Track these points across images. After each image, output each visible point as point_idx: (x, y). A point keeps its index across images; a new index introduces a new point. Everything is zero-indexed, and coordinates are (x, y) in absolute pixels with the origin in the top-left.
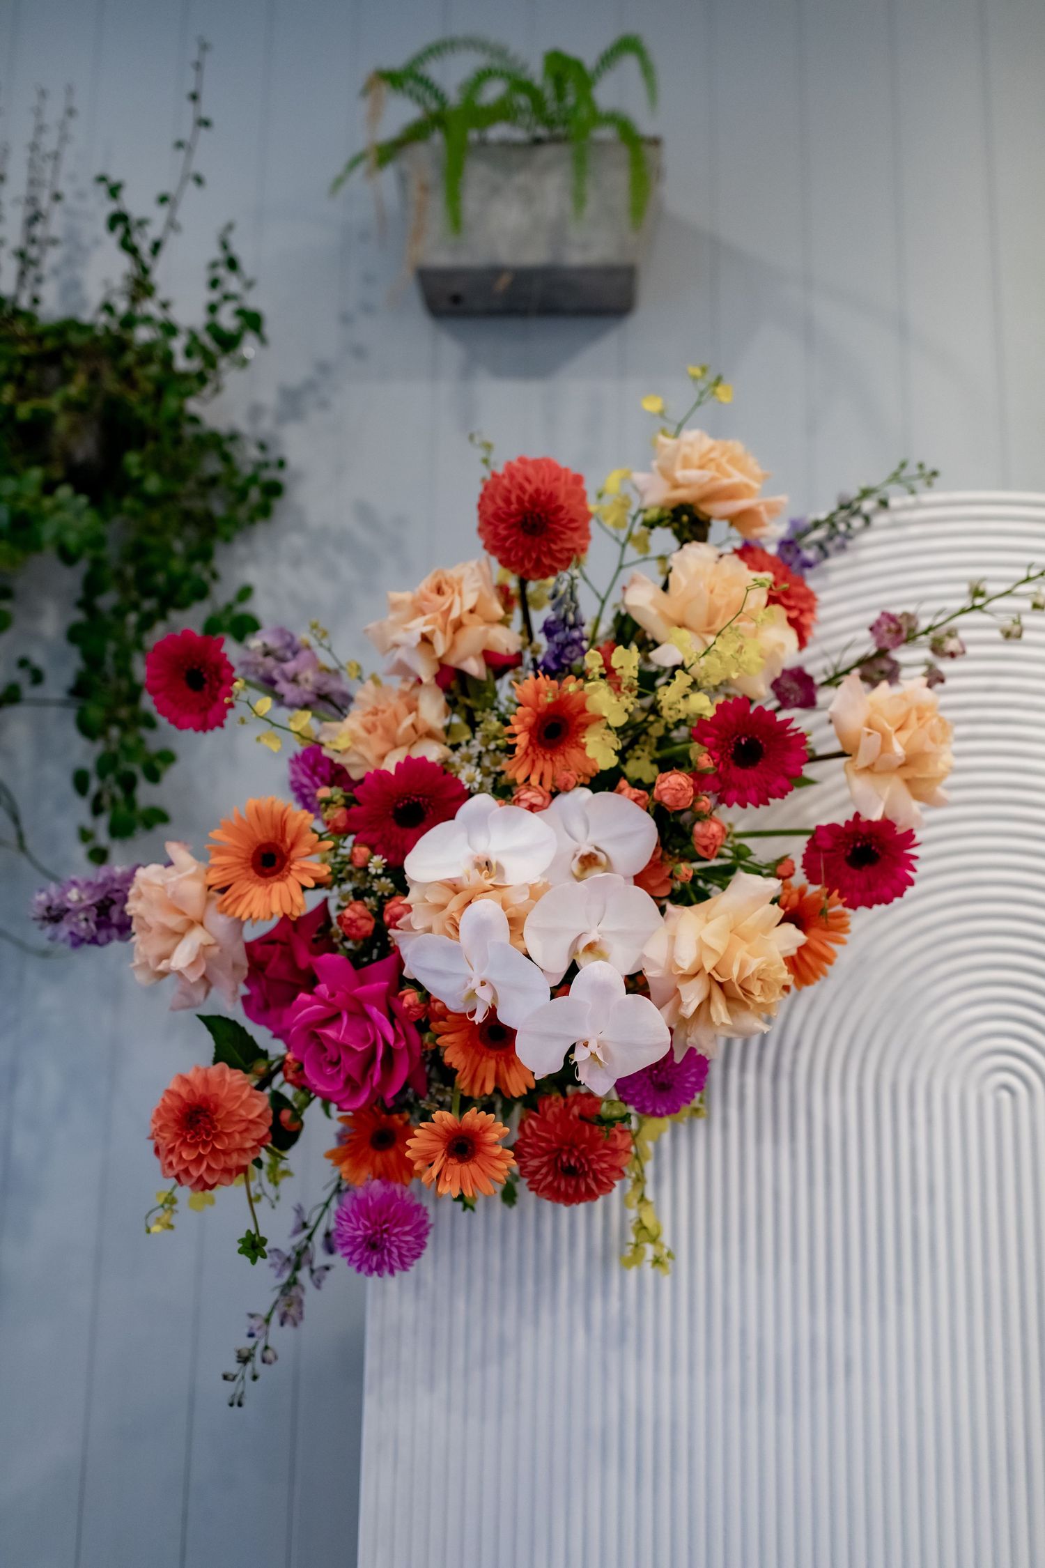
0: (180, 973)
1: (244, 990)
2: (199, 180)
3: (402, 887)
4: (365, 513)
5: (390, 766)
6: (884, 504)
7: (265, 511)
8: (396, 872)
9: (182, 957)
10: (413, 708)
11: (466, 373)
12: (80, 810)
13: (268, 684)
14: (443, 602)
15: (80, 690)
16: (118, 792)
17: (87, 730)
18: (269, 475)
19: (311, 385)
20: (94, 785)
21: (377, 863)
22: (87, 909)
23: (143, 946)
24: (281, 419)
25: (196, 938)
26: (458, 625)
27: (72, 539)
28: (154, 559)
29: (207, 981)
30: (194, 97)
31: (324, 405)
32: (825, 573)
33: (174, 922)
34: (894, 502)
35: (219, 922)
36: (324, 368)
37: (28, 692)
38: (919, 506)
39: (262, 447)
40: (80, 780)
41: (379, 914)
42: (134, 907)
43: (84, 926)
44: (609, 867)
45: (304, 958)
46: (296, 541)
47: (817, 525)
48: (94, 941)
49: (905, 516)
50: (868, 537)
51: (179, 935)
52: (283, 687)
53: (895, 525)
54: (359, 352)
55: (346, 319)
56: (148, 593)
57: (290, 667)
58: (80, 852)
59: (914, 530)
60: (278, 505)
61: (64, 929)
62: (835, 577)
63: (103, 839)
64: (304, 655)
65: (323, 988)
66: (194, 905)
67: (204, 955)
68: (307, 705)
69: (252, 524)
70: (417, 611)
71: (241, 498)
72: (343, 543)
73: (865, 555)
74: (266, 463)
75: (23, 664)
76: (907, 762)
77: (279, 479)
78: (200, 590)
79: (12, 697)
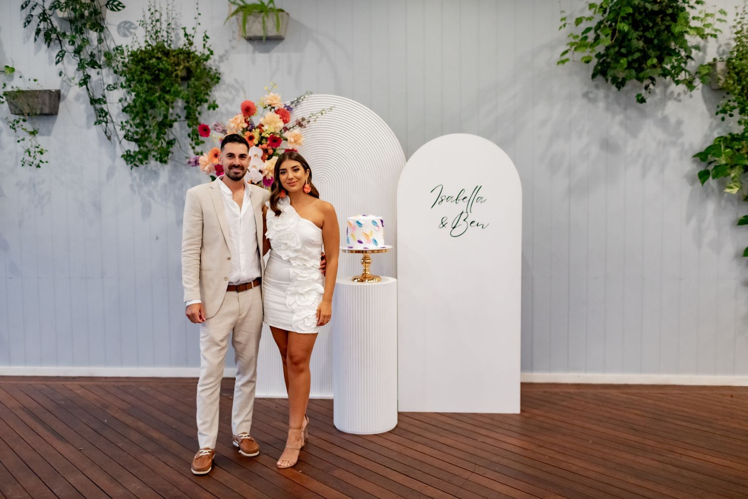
0: (206, 170)
1: (216, 172)
2: (199, 24)
4: (236, 80)
6: (305, 98)
7: (217, 82)
9: (206, 168)
11: (254, 52)
12: (190, 140)
13: (215, 130)
14: (237, 121)
15: (187, 118)
16: (196, 137)
17: (189, 126)
18: (217, 75)
19: (224, 55)
20: (191, 136)
22: (194, 162)
23: (200, 167)
24: (219, 62)
25: (208, 166)
26: (238, 124)
27: (184, 97)
28: (198, 95)
29: (210, 171)
30: (197, 4)
31: (227, 59)
32: (297, 108)
33: (205, 164)
35: (211, 164)
36: (227, 51)
37: (178, 119)
38: (311, 97)
39: (216, 70)
40: (189, 135)
42: (200, 162)
43: (194, 164)
44: (258, 157)
46: (224, 86)
47: (295, 101)
48: (195, 166)
49: (308, 99)
50: (303, 102)
51: (205, 165)
52: (217, 130)
53: (307, 100)
54: (233, 48)
55: (230, 41)
56: (197, 101)
57: (218, 127)
58: (190, 147)
59: (310, 101)
60: (220, 81)
61: (191, 164)
62: (298, 108)
63: (194, 145)
64: (220, 126)
66: (207, 162)
67: (209, 168)
68: (221, 132)
69: (215, 84)
70: (233, 122)
71: (213, 79)
72: (233, 87)
73: (303, 105)
74: (217, 73)
75: (177, 115)
76: (295, 141)
77: (219, 76)
78: (206, 101)
79: (176, 120)
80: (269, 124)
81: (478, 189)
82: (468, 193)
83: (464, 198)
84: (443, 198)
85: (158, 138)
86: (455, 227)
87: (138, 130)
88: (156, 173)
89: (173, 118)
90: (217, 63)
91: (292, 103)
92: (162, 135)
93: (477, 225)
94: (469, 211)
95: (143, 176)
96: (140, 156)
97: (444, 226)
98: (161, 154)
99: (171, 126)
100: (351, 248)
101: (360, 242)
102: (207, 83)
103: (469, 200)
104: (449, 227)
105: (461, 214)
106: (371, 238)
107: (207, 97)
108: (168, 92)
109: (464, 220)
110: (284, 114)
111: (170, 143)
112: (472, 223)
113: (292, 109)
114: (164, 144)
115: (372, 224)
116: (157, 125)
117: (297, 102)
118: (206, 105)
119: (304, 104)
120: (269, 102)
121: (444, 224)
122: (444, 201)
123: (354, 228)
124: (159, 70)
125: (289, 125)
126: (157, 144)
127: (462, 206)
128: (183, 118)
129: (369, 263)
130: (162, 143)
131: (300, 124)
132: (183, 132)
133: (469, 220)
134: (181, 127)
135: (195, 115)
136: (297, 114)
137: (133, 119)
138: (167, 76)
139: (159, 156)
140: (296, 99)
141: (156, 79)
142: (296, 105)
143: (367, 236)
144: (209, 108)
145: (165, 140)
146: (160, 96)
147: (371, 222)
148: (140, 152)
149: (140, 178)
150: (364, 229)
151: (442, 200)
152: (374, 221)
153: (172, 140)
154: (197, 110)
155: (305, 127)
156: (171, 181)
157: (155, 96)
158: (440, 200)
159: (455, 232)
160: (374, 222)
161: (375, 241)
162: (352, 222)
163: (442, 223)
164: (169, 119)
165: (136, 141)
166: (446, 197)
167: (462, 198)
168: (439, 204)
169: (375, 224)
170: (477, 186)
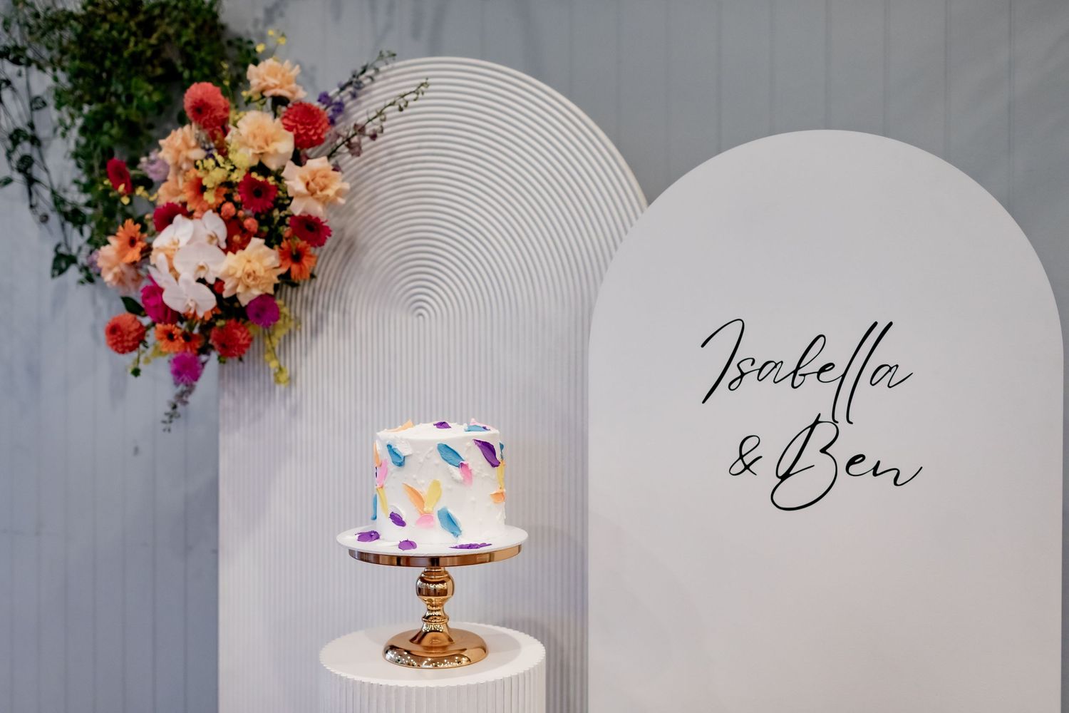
9: (110, 277)
25: (115, 270)
29: (120, 285)
34: (382, 68)
35: (121, 264)
47: (349, 82)
53: (385, 78)
59: (392, 80)
67: (116, 275)
76: (314, 192)
81: (877, 333)
83: (823, 370)
84: (746, 367)
86: (787, 475)
91: (342, 88)
93: (875, 474)
94: (841, 416)
97: (747, 467)
103: (844, 376)
104: (765, 472)
105: (812, 427)
106: (433, 508)
109: (823, 451)
112: (852, 462)
115: (437, 459)
117: (356, 86)
120: (256, 83)
121: (748, 460)
122: (750, 379)
123: (378, 471)
127: (816, 397)
129: (444, 592)
133: (842, 452)
140: (351, 76)
143: (417, 497)
147: (434, 448)
150: (409, 476)
151: (743, 374)
152: (447, 446)
158: (733, 372)
159: (791, 493)
160: (448, 452)
161: (451, 520)
162: (379, 448)
163: (741, 457)
166: (758, 365)
167: (816, 366)
168: (732, 387)
169: (450, 455)
170: (875, 324)
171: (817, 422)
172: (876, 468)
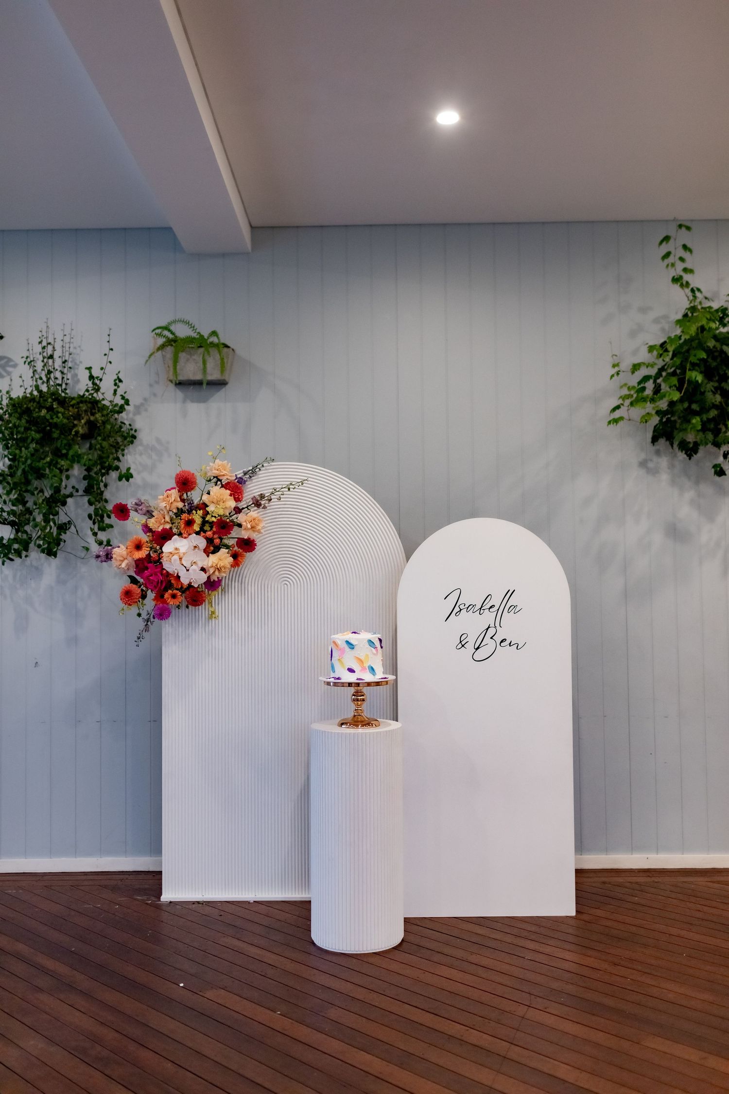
0: (123, 568)
1: (135, 570)
2: (110, 362)
3: (162, 552)
5: (160, 530)
6: (263, 467)
7: (132, 442)
8: (161, 548)
9: (124, 565)
10: (164, 518)
11: (184, 401)
12: (90, 522)
13: (136, 511)
14: (168, 499)
15: (87, 491)
16: (100, 519)
17: (90, 503)
18: (133, 432)
19: (142, 404)
20: (93, 517)
21: (158, 547)
22: (104, 556)
23: (114, 562)
24: (135, 414)
25: (126, 562)
26: (171, 503)
27: (86, 463)
28: (105, 460)
29: (128, 569)
30: (109, 335)
31: (146, 410)
32: (252, 480)
33: (122, 559)
34: (264, 465)
35: (130, 559)
36: (145, 400)
37: (75, 494)
38: (271, 465)
39: (130, 425)
40: (90, 517)
41: (159, 556)
42: (114, 556)
43: (103, 559)
44: (199, 549)
45: (146, 564)
46: (140, 448)
47: (249, 471)
48: (105, 561)
49: (268, 468)
50: (261, 472)
51: (123, 561)
52: (139, 511)
53: (266, 470)
54: (155, 395)
55: (151, 385)
56: (103, 468)
57: (140, 507)
58: (90, 533)
60: (135, 441)
61: (100, 559)
62: (254, 481)
63: (96, 530)
64: (143, 505)
65: (149, 570)
66: (125, 556)
67: (127, 564)
68: (144, 514)
69: (129, 445)
70: (164, 500)
71: (125, 438)
72: (153, 449)
73: (260, 476)
74: (132, 429)
75: (73, 487)
76: (252, 527)
77: (135, 434)
78: (117, 468)
79: (71, 495)
80: (217, 503)
81: (510, 594)
82: (496, 601)
83: (491, 607)
84: (462, 607)
85: (47, 520)
86: (478, 648)
87: (14, 508)
88: (38, 571)
89: (67, 492)
90: (131, 415)
91: (245, 474)
92: (51, 517)
93: (510, 646)
94: (497, 624)
95: (19, 574)
96: (16, 546)
97: (463, 646)
98: (49, 543)
99: (64, 503)
100: (339, 679)
101: (351, 670)
102: (118, 443)
103: (498, 610)
104: (470, 647)
105: (487, 629)
106: (366, 665)
107: (116, 463)
108: (65, 456)
109: (491, 638)
110: (235, 488)
111: (63, 528)
112: (502, 642)
113: (245, 482)
114: (55, 531)
115: (367, 645)
116: (45, 503)
117: (253, 472)
118: (114, 475)
119: (262, 475)
120: (216, 473)
121: (463, 643)
122: (463, 612)
123: (342, 651)
124: (50, 425)
125: (242, 505)
126: (43, 529)
127: (488, 617)
128: (81, 492)
129: (363, 700)
130: (51, 528)
131: (257, 504)
132: (80, 511)
133: (498, 638)
134: (77, 506)
135: (99, 488)
136: (252, 490)
137: (8, 493)
138: (63, 434)
139: (46, 546)
140: (251, 468)
141: (46, 438)
142: (251, 477)
143: (360, 661)
144: (120, 479)
145: (55, 523)
146: (52, 460)
147: (366, 641)
148: (16, 540)
149: (14, 577)
150: (356, 652)
151: (461, 610)
152: (370, 640)
153: (65, 524)
154: (102, 481)
155: (265, 507)
156: (60, 582)
157: (45, 461)
158: (457, 609)
159: (480, 655)
160: (371, 642)
161: (372, 669)
162: (339, 642)
163: (461, 642)
164: (62, 493)
165: (12, 524)
166: (466, 606)
167: (488, 606)
168: (457, 615)
169: (372, 644)
170: (509, 590)
171: (489, 627)
172: (510, 644)
